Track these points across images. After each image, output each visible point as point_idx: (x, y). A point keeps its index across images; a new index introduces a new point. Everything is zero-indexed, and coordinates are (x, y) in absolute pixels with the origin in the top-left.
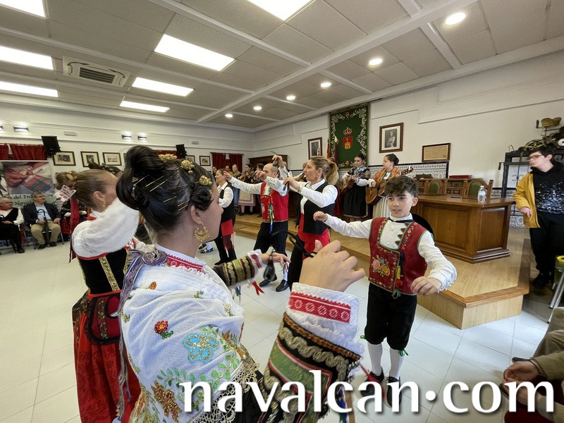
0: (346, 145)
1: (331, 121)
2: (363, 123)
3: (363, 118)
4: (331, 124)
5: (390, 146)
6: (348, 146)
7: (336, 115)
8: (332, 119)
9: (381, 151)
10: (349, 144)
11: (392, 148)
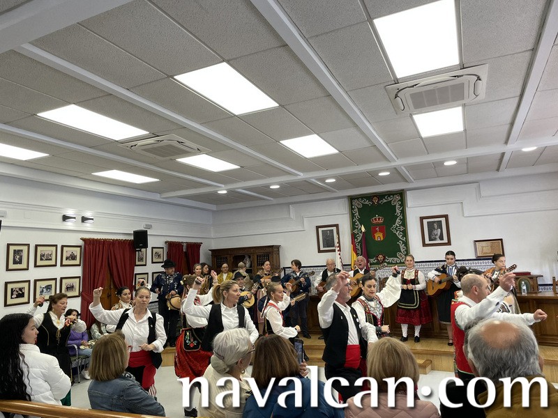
0: (376, 235)
1: (352, 205)
2: (398, 211)
3: (397, 206)
4: (352, 209)
5: (435, 239)
6: (379, 236)
7: (358, 199)
8: (353, 203)
9: (424, 245)
10: (381, 235)
11: (439, 241)
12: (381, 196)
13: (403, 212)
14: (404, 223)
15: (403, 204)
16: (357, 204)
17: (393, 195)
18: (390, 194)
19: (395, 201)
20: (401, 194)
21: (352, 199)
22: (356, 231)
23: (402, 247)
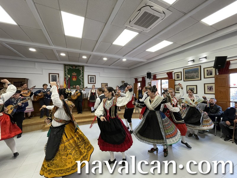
2: (81, 72)
4: (65, 69)
5: (92, 82)
7: (68, 66)
8: (66, 67)
9: (88, 83)
10: (75, 79)
11: (92, 83)
12: (76, 66)
13: (83, 73)
14: (83, 76)
15: (83, 70)
16: (67, 68)
17: (80, 67)
18: (79, 66)
19: (81, 69)
20: (83, 67)
21: (65, 65)
22: (66, 77)
23: (82, 83)
